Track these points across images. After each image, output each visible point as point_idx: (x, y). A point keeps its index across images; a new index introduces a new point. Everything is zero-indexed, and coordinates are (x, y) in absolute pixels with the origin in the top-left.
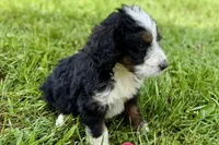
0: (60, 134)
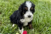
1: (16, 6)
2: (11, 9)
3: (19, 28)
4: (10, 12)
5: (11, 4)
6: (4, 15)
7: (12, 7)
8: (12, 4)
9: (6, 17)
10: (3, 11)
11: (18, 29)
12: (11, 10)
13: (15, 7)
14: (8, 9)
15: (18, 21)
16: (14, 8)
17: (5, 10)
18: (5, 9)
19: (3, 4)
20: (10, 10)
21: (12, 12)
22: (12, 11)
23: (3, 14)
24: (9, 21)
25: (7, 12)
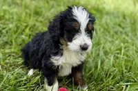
0: (29, 80)
1: (41, 22)
2: (26, 27)
3: (46, 80)
4: (23, 36)
5: (27, 13)
6: (7, 43)
7: (31, 23)
8: (30, 15)
9: (13, 50)
10: (4, 31)
11: (43, 83)
12: (27, 31)
13: (38, 24)
14: (18, 28)
15: (43, 62)
16: (35, 25)
17: (10, 29)
18: (11, 26)
19: (5, 14)
20: (24, 31)
21: (30, 35)
22: (30, 33)
23: (5, 39)
24: (20, 61)
25: (15, 36)
